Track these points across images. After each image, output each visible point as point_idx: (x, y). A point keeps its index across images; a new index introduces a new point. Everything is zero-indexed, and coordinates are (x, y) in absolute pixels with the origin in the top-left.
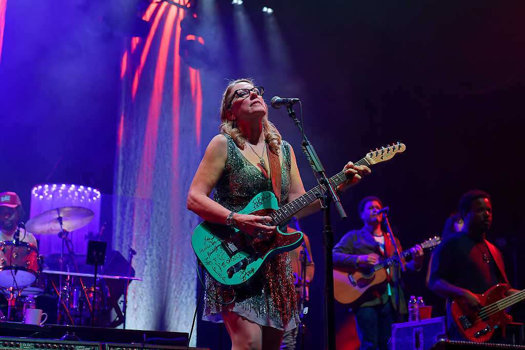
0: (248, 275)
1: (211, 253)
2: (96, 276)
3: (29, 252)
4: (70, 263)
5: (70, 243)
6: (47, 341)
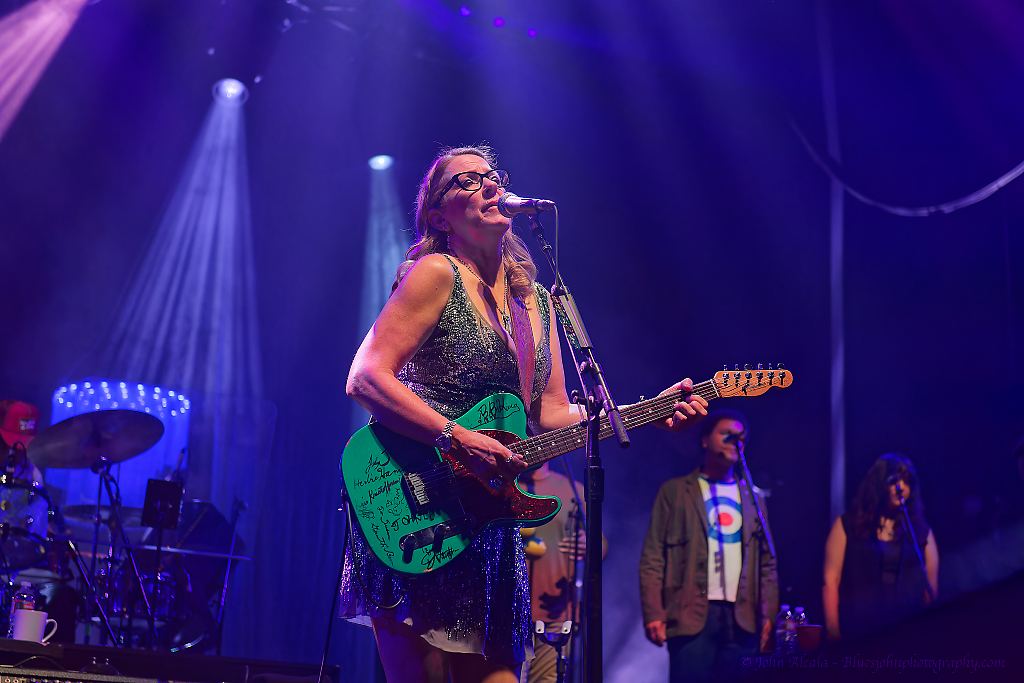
2: (158, 549)
3: (31, 500)
5: (112, 485)
6: (53, 674)
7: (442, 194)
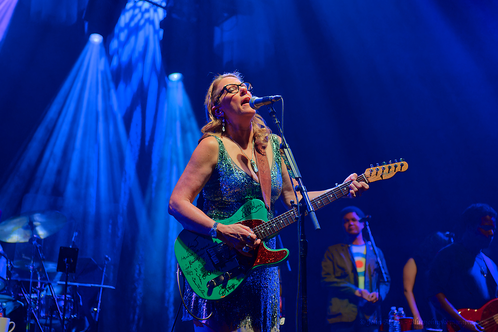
0: (228, 291)
1: (193, 262)
2: (66, 283)
4: (41, 270)
7: (218, 98)
